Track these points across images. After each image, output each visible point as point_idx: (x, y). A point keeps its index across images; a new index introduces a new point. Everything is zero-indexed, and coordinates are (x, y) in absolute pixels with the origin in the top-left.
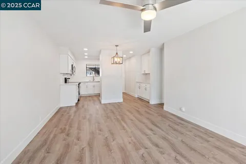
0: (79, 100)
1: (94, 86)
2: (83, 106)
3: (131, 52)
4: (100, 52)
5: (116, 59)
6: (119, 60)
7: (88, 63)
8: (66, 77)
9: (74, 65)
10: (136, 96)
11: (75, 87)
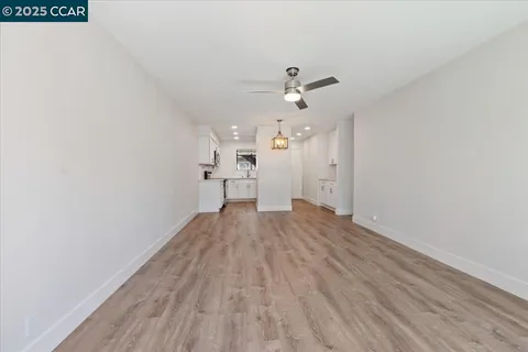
0: (224, 206)
1: (249, 186)
2: (230, 213)
3: (308, 128)
4: (256, 131)
5: (278, 142)
6: (283, 142)
7: (239, 147)
8: (207, 169)
9: (218, 152)
10: (319, 205)
11: (219, 185)
